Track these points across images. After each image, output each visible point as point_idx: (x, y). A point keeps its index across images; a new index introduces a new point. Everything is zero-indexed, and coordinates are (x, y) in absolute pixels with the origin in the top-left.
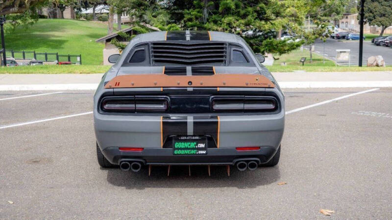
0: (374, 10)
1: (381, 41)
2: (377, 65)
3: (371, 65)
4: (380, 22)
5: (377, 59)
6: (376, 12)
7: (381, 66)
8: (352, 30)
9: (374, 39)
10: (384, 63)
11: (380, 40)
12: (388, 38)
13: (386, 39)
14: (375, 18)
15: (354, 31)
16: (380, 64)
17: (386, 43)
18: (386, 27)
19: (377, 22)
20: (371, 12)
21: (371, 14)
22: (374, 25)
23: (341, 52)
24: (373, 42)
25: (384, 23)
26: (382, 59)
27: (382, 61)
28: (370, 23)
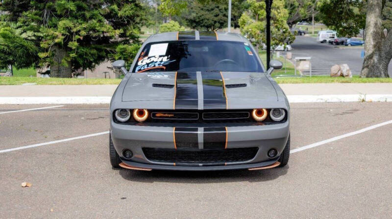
2: (342, 75)
3: (335, 75)
5: (342, 67)
7: (346, 76)
10: (350, 73)
16: (345, 74)
23: (301, 60)
26: (348, 68)
27: (347, 71)
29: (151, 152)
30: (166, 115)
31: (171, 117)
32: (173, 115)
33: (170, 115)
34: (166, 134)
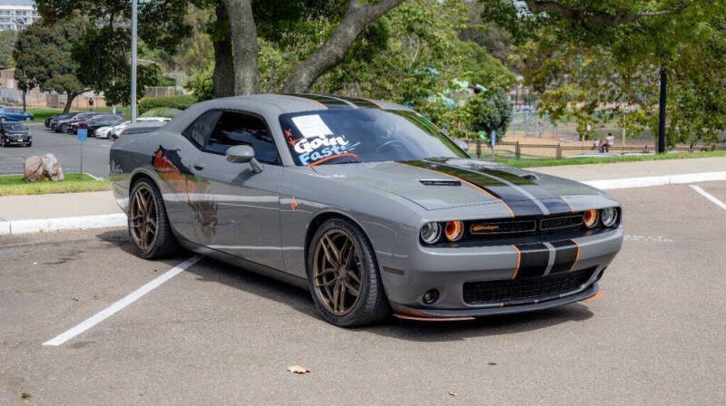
0: (48, 59)
1: (64, 124)
2: (46, 175)
3: (32, 174)
4: (62, 84)
5: (44, 160)
6: (52, 63)
7: (54, 175)
8: (9, 101)
9: (49, 120)
10: (60, 169)
11: (61, 122)
12: (76, 117)
13: (72, 119)
14: (51, 77)
15: (13, 101)
16: (51, 171)
17: (74, 126)
18: (75, 95)
19: (57, 85)
20: (42, 63)
21: (42, 69)
22: (50, 91)
24: (47, 125)
25: (70, 86)
26: (55, 161)
27: (54, 165)
28: (41, 87)
29: (478, 288)
30: (488, 228)
31: (495, 230)
32: (497, 227)
33: (493, 228)
34: (505, 256)
